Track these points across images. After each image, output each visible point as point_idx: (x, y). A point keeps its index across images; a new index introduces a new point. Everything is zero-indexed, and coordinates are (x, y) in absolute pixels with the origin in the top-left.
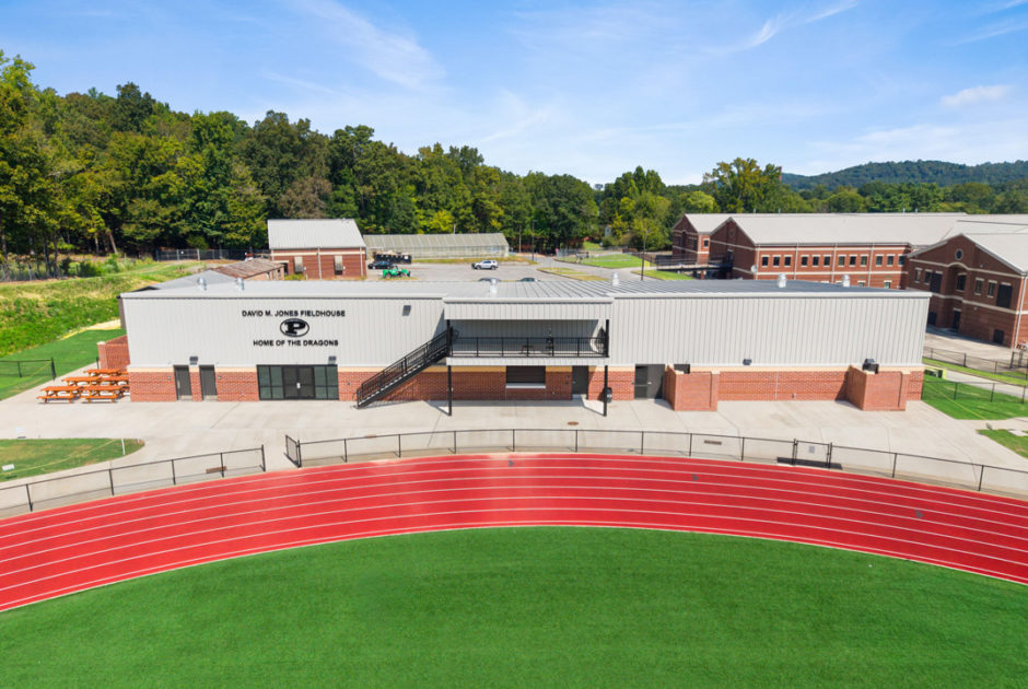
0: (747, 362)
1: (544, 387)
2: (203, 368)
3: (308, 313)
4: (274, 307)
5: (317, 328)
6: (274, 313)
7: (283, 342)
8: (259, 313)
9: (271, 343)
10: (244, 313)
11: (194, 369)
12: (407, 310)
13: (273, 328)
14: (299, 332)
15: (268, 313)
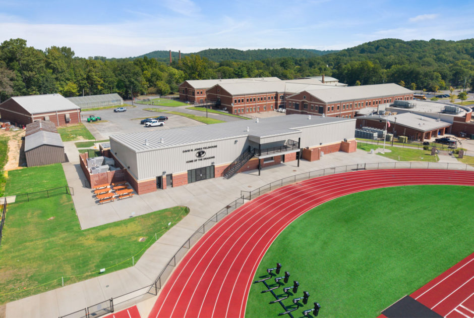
0: (321, 144)
1: (273, 161)
2: (167, 176)
3: (205, 148)
4: (194, 148)
5: (208, 153)
6: (194, 150)
7: (196, 160)
8: (189, 151)
9: (192, 161)
10: (184, 152)
11: (164, 177)
12: (236, 142)
13: (193, 155)
14: (202, 155)
15: (192, 150)
